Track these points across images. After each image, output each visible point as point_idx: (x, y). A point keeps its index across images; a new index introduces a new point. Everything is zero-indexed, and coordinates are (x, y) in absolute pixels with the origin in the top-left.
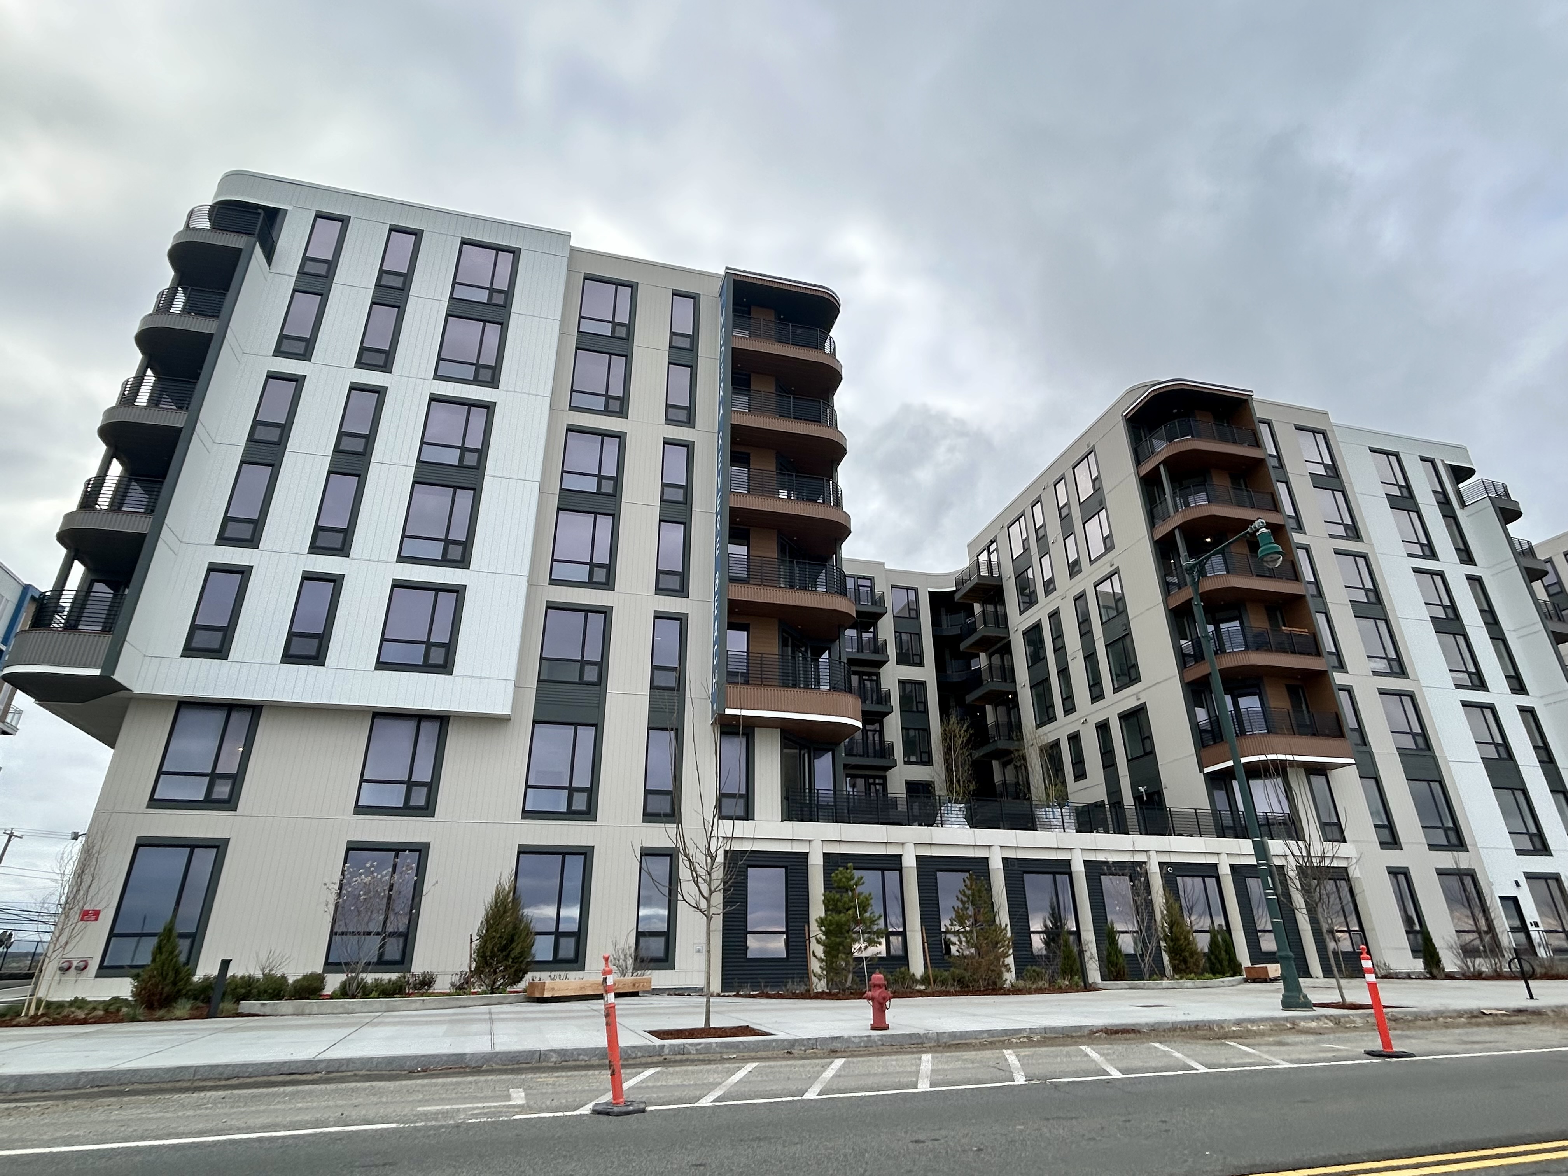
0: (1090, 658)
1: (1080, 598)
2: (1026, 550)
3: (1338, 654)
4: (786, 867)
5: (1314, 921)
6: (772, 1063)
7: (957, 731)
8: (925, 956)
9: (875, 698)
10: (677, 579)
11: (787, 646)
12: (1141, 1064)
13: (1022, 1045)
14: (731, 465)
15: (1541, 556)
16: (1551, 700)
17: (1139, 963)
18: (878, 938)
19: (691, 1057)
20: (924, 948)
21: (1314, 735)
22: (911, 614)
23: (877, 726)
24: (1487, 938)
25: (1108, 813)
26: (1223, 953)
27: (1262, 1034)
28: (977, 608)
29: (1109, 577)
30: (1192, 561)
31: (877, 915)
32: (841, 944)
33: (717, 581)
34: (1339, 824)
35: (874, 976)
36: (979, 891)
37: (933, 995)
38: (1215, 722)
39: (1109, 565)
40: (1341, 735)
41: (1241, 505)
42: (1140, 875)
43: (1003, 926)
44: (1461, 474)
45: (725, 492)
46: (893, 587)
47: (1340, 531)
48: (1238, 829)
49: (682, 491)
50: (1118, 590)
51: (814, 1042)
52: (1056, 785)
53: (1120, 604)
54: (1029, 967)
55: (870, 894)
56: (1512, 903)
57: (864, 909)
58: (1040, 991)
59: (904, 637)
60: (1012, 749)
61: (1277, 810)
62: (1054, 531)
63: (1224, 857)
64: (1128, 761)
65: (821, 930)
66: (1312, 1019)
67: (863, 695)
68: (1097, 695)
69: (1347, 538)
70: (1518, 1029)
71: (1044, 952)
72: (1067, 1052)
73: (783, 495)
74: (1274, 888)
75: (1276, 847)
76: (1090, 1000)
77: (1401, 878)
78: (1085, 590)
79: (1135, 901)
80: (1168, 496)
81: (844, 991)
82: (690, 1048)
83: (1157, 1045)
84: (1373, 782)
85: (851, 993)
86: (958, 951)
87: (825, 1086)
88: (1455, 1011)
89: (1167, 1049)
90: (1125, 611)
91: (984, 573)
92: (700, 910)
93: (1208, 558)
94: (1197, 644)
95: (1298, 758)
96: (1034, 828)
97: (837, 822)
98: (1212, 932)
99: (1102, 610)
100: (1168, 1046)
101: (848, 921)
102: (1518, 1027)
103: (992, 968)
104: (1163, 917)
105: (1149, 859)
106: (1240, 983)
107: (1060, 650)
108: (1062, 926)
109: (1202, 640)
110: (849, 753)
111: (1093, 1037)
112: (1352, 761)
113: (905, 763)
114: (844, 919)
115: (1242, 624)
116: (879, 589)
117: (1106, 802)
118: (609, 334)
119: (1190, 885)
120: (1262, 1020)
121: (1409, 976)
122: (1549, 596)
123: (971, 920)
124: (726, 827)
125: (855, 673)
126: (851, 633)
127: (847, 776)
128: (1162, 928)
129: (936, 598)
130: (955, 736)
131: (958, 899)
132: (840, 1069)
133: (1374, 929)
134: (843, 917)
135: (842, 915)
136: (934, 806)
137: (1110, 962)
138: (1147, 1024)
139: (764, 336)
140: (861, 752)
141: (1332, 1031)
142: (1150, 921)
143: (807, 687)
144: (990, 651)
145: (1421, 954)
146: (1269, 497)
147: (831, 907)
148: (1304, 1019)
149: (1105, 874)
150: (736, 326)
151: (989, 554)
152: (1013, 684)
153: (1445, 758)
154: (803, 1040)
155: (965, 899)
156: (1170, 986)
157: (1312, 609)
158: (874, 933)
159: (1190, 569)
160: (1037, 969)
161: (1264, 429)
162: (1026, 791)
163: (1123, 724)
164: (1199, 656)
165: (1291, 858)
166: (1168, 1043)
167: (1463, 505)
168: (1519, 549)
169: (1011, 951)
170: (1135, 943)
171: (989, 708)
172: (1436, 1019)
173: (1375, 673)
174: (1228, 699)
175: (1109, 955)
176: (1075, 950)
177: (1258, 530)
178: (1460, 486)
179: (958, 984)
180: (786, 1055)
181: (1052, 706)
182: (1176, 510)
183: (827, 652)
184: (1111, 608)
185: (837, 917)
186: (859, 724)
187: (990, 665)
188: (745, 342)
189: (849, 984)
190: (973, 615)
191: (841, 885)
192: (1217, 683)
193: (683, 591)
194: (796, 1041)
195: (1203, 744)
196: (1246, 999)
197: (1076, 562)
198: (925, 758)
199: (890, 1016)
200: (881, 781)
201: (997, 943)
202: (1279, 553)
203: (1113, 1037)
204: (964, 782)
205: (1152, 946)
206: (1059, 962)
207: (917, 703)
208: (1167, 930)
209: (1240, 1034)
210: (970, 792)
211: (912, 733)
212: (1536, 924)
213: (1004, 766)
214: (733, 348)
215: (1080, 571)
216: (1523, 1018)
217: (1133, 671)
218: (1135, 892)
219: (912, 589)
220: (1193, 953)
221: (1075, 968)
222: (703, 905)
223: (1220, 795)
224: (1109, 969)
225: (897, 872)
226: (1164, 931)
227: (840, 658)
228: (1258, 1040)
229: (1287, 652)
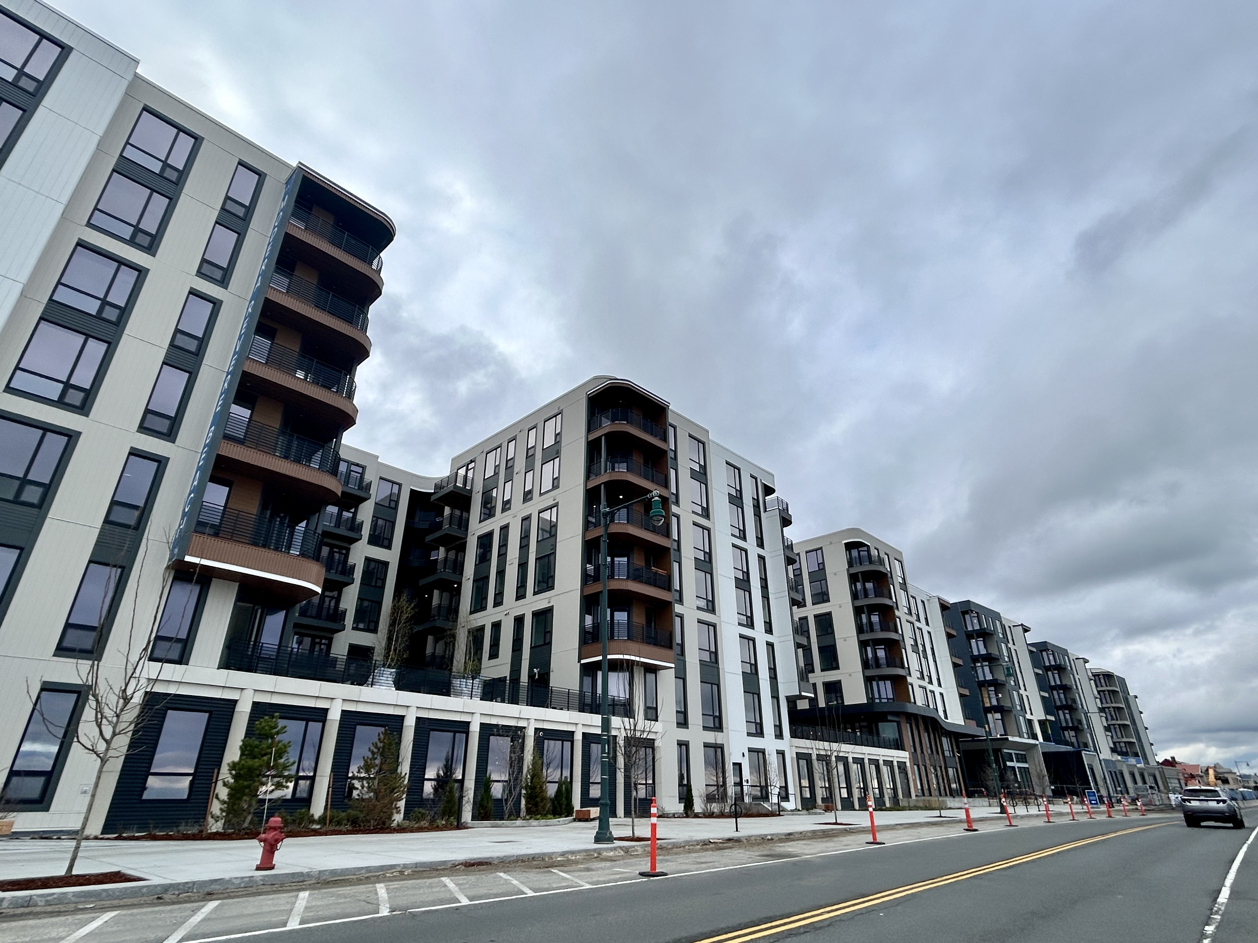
0: (523, 566)
1: (527, 519)
2: (496, 474)
3: (680, 592)
4: (210, 713)
5: (627, 777)
6: (135, 911)
7: (405, 608)
8: (327, 798)
9: (340, 568)
10: (167, 422)
11: (267, 509)
12: (486, 892)
13: (393, 879)
14: (255, 334)
15: (796, 551)
16: (782, 639)
17: (503, 806)
18: (286, 782)
19: (38, 909)
20: (328, 791)
21: (655, 644)
22: (392, 504)
23: (335, 594)
24: (721, 790)
25: (507, 687)
26: (564, 799)
27: (576, 862)
28: (447, 511)
29: (551, 508)
30: (607, 510)
31: (291, 760)
32: (248, 787)
33: (211, 434)
34: (656, 709)
35: (272, 819)
36: (390, 744)
37: (326, 834)
38: (596, 626)
39: (552, 499)
40: (670, 647)
41: (646, 478)
42: (519, 737)
43: (403, 774)
44: (769, 491)
45: (242, 356)
46: (381, 478)
47: (699, 510)
48: (594, 706)
49: (196, 342)
50: (554, 519)
51: (191, 885)
52: (473, 661)
53: (553, 529)
54: (416, 809)
55: (289, 742)
56: (738, 766)
57: (279, 755)
58: (420, 830)
59: (380, 522)
60: (446, 627)
61: (622, 695)
62: (520, 465)
63: (580, 726)
64: (531, 648)
65: (231, 774)
66: (612, 849)
67: (329, 565)
68: (521, 595)
69: (701, 516)
70: (727, 852)
71: (432, 796)
72: (431, 883)
73: (300, 375)
74: (608, 753)
75: (616, 721)
76: (459, 838)
77: (684, 747)
78: (531, 514)
79: (511, 758)
80: (603, 460)
81: (240, 831)
82: (38, 899)
83: (502, 874)
84: (682, 681)
85: (246, 834)
86: (358, 795)
87: (190, 932)
88: (696, 841)
89: (508, 877)
90: (555, 535)
91: (460, 484)
92: (95, 753)
93: (619, 509)
94: (597, 569)
95: (643, 660)
96: (448, 695)
97: (274, 674)
98: (560, 783)
99: (540, 531)
100: (510, 875)
101: (261, 766)
102: (727, 851)
103: (384, 810)
104: (528, 771)
105: (529, 725)
106: (571, 822)
107: (502, 555)
108: (452, 774)
109: (601, 567)
110: (303, 613)
111: (454, 869)
112: (673, 666)
113: (353, 628)
114: (257, 764)
115: (628, 560)
116: (368, 477)
117: (508, 678)
118: (158, 172)
119: (553, 747)
120: (579, 852)
121: (674, 816)
122: (794, 576)
123: (377, 768)
124: (152, 669)
125: (327, 544)
126: (332, 509)
127: (296, 634)
128: (526, 779)
129: (414, 494)
130: (402, 612)
131: (370, 750)
132: (211, 913)
133: (661, 783)
134: (256, 762)
135: (256, 760)
136: (369, 668)
137: (481, 806)
138: (498, 857)
139: (321, 235)
140: (314, 613)
141: (623, 858)
142: (518, 774)
143: (276, 549)
144: (448, 547)
145: (684, 801)
146: (663, 477)
147: (246, 753)
148: (607, 850)
149: (494, 735)
150: (293, 215)
151: (467, 470)
152: (460, 576)
153: (724, 669)
154: (179, 884)
155: (375, 750)
156: (521, 825)
157: (672, 558)
158: (284, 777)
159: (606, 515)
160: (423, 811)
161: (671, 431)
162: (449, 663)
163: (534, 620)
164: (596, 578)
165: (623, 730)
166: (510, 873)
167: (765, 511)
168: (786, 544)
169: (405, 796)
170: (504, 790)
171: (436, 593)
172: (684, 847)
173: (699, 608)
174: (609, 611)
175: (482, 800)
176: (457, 795)
177: (653, 498)
178: (766, 498)
179: (352, 824)
180: (155, 901)
181: (486, 598)
182: (606, 471)
183: (305, 522)
184: (546, 531)
185: (250, 762)
186: (319, 590)
187: (446, 558)
188: (299, 230)
189: (246, 825)
190: (442, 516)
191: (263, 732)
192: (604, 599)
193: (170, 435)
194: (171, 885)
195: (585, 641)
196: (572, 835)
197: (530, 492)
198: (372, 626)
199: (278, 857)
200: (327, 642)
201: (394, 789)
202: (662, 516)
203: (470, 868)
204: (400, 651)
205: (515, 793)
206: (441, 806)
207: (377, 579)
208: (529, 780)
209: (562, 863)
210: (402, 660)
211: (366, 604)
212: (747, 780)
213: (436, 642)
214: (286, 233)
215: (531, 499)
216: (730, 844)
217: (550, 580)
218: (513, 751)
219: (397, 483)
220: (544, 799)
221: (453, 810)
222: (101, 747)
223: (588, 681)
224: (479, 811)
225: (321, 724)
226: (527, 781)
227: (316, 529)
228: (574, 867)
229: (651, 585)
